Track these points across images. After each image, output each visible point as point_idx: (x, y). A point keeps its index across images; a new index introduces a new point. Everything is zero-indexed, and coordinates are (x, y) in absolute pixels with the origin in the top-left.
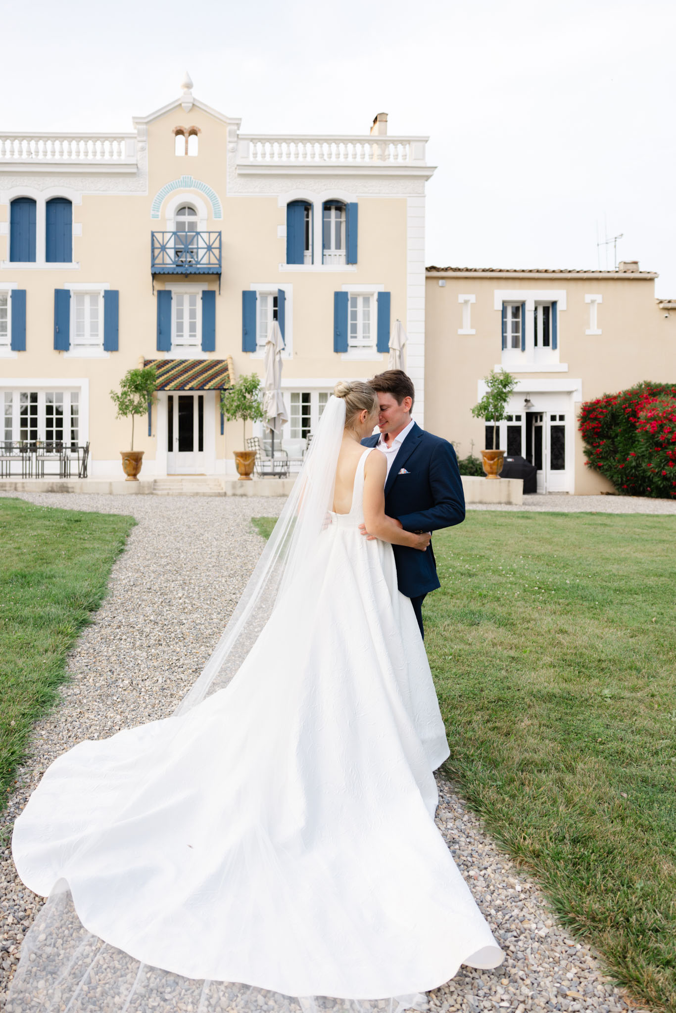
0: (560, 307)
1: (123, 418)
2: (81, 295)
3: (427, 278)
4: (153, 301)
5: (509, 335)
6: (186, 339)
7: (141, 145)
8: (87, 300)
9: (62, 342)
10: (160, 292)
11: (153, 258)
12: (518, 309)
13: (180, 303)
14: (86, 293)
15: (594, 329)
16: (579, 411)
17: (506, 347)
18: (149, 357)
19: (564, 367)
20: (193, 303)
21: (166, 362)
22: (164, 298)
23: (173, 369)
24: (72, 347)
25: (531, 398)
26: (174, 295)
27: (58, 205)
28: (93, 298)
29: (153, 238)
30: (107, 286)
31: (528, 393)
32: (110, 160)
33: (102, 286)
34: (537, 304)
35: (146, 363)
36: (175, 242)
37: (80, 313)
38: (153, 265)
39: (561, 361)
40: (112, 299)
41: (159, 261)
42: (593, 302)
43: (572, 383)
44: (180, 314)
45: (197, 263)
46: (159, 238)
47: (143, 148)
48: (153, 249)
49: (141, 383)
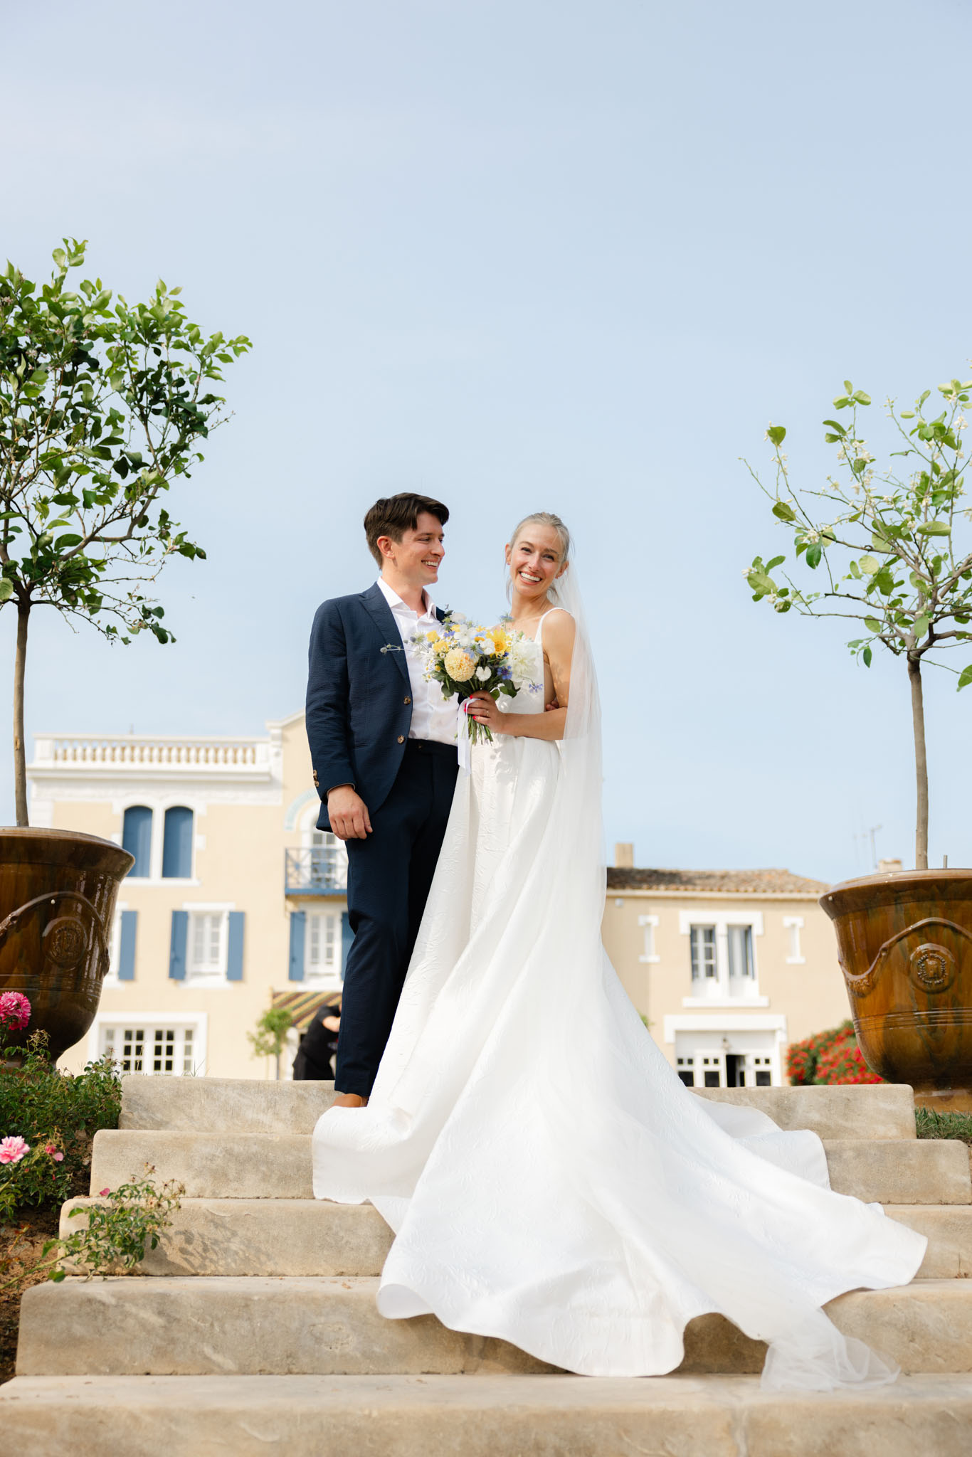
0: (756, 931)
1: (257, 1059)
2: (200, 918)
4: (285, 925)
5: (702, 962)
6: (322, 968)
7: (275, 750)
8: (208, 924)
9: (177, 969)
10: (293, 915)
11: (287, 876)
12: (710, 934)
13: (316, 924)
14: (206, 913)
15: (797, 958)
16: (786, 1054)
17: (697, 976)
18: (278, 989)
19: (764, 1001)
20: (330, 924)
21: (298, 995)
22: (297, 920)
23: (306, 1001)
24: (188, 976)
25: (729, 1038)
26: (309, 917)
27: (178, 815)
28: (216, 920)
29: (287, 855)
30: (232, 907)
31: (725, 1032)
32: (240, 767)
33: (226, 907)
34: (730, 928)
35: (275, 996)
36: (313, 857)
37: (199, 937)
38: (286, 885)
39: (761, 993)
40: (237, 921)
41: (292, 881)
42: (793, 926)
43: (774, 1021)
44: (315, 938)
45: (336, 883)
46: (293, 854)
47: (277, 754)
48: (286, 866)
49: (276, 1021)
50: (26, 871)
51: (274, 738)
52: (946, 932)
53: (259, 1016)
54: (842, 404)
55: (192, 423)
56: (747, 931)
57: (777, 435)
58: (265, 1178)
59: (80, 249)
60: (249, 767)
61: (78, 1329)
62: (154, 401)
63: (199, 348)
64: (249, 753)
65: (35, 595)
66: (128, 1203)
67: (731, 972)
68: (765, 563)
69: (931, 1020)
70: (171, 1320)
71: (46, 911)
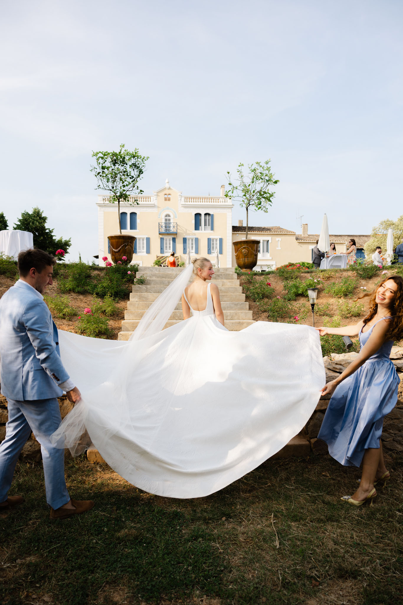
0: (270, 242)
2: (139, 239)
3: (233, 234)
4: (159, 241)
6: (168, 251)
7: (155, 198)
8: (141, 240)
10: (161, 238)
11: (159, 229)
13: (166, 241)
14: (141, 238)
15: (279, 248)
18: (158, 255)
19: (271, 258)
20: (170, 241)
21: (163, 257)
24: (137, 253)
25: (262, 267)
26: (165, 239)
27: (133, 214)
28: (143, 240)
29: (159, 224)
30: (147, 236)
31: (261, 265)
32: (147, 203)
33: (145, 237)
34: (263, 241)
35: (157, 257)
36: (165, 224)
37: (139, 243)
38: (159, 231)
39: (270, 256)
40: (148, 240)
41: (161, 230)
42: (279, 240)
43: (273, 263)
44: (166, 244)
45: (171, 231)
46: (160, 224)
47: (156, 199)
48: (159, 227)
49: (157, 262)
50: (123, 240)
51: (155, 195)
52: (247, 248)
53: (154, 261)
54: (239, 166)
55: (141, 172)
56: (268, 241)
57: (228, 173)
58: (156, 277)
59: (124, 145)
60: (149, 203)
61: (138, 289)
62: (135, 167)
63: (142, 158)
64: (149, 199)
65: (120, 200)
66: (141, 278)
67: (263, 251)
68: (227, 192)
69: (244, 260)
70: (147, 288)
71: (126, 246)
